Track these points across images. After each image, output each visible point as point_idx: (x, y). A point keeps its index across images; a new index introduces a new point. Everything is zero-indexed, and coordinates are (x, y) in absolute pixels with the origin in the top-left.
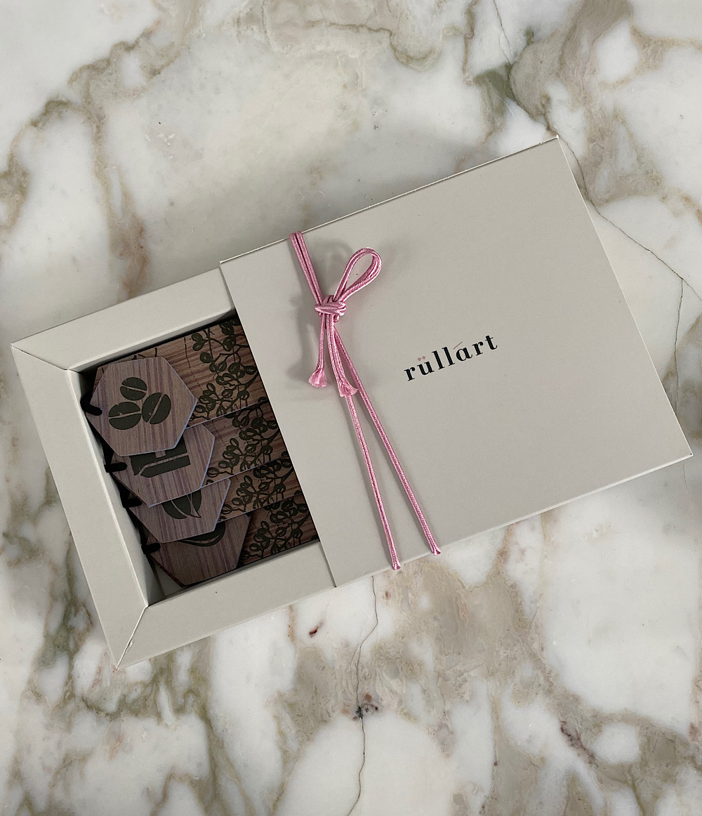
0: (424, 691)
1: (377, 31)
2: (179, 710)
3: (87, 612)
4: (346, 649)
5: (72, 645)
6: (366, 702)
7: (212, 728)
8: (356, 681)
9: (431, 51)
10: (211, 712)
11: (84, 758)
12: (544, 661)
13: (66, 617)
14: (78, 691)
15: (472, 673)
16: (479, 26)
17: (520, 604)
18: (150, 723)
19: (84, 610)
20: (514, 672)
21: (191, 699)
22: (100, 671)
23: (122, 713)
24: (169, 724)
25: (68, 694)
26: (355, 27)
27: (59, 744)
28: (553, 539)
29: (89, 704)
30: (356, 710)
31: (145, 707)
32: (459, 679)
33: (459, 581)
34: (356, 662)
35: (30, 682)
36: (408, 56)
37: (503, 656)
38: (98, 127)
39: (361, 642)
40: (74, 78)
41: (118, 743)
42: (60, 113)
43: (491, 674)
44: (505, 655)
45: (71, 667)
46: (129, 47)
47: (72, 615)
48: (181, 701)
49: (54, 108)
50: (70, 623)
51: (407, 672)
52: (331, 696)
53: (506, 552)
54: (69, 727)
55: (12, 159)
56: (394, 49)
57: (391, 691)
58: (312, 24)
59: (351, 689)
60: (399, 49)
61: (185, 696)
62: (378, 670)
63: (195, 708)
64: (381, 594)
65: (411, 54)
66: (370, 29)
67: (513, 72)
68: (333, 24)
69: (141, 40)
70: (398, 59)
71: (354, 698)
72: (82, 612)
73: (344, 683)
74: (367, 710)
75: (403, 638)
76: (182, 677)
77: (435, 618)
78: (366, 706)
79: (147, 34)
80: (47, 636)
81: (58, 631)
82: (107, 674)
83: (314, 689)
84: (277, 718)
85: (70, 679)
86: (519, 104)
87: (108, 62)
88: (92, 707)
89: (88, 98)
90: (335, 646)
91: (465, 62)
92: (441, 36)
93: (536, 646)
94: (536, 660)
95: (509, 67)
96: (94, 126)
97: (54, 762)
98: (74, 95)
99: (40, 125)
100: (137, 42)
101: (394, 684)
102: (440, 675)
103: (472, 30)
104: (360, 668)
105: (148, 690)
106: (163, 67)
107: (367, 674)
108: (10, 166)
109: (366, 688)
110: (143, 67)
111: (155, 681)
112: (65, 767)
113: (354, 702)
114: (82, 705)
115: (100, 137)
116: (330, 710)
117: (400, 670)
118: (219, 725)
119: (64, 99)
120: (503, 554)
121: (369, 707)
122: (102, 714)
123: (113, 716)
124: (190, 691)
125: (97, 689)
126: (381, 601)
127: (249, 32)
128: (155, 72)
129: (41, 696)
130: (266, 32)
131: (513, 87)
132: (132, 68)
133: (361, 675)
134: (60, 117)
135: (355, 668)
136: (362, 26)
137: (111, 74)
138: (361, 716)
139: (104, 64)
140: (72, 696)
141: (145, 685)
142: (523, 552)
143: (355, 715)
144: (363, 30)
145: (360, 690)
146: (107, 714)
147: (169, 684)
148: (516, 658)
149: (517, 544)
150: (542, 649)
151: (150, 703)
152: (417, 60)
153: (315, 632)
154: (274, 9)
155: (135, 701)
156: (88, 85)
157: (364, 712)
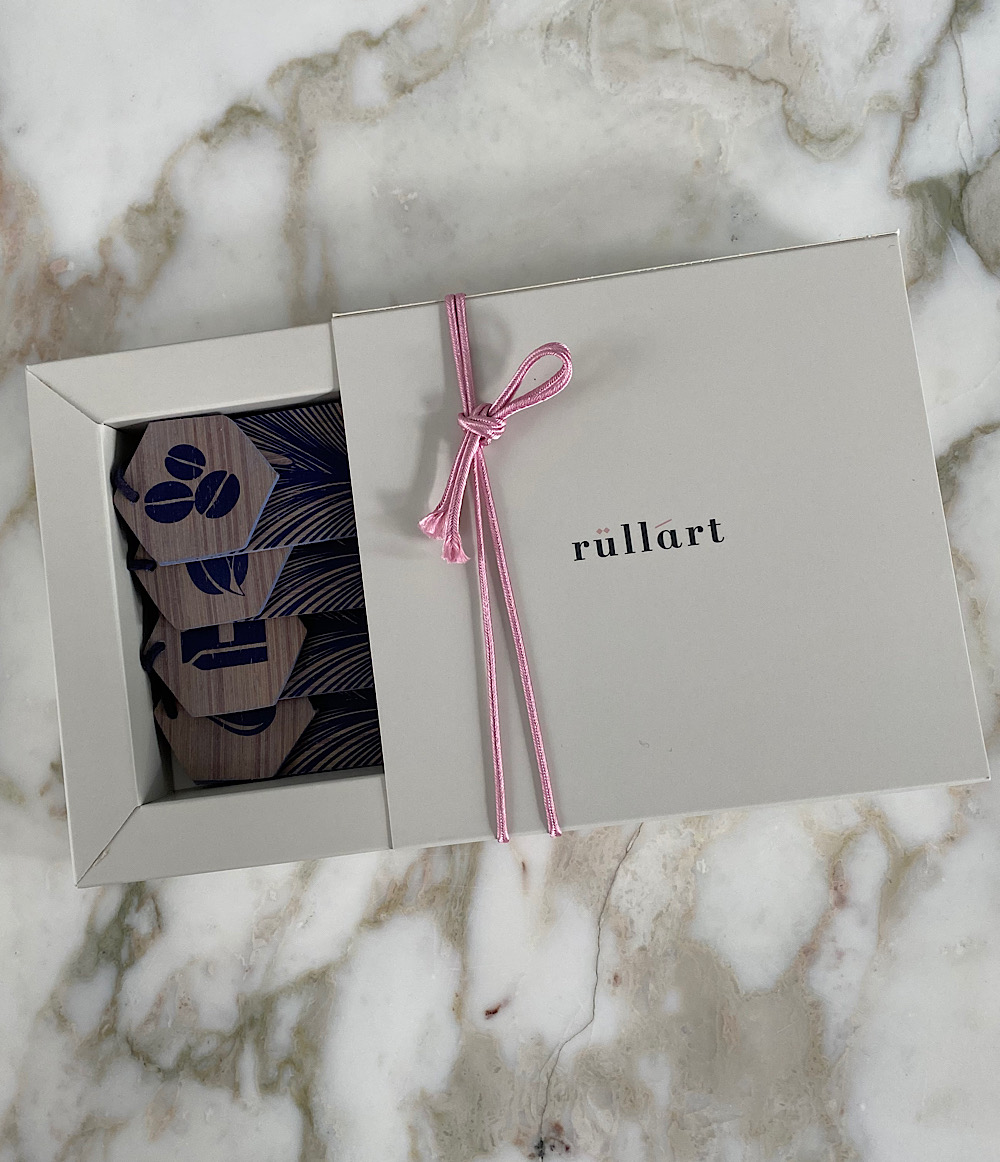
0: (646, 1138)
1: (765, 82)
2: (268, 1087)
3: (156, 908)
4: (538, 1048)
5: (124, 953)
6: (552, 1134)
7: (312, 1125)
8: (544, 1098)
9: (843, 132)
10: (315, 1099)
11: (114, 1128)
12: (841, 1131)
13: (123, 910)
14: (122, 1025)
15: (725, 1126)
16: (928, 104)
17: (820, 1035)
18: (222, 1096)
19: (152, 906)
20: (791, 1138)
21: (289, 1074)
22: (160, 1002)
23: (181, 1073)
24: (249, 1104)
25: (106, 1027)
26: (731, 71)
27: (79, 1101)
28: (891, 944)
29: (134, 1049)
30: (536, 1144)
31: (218, 1069)
32: (704, 1131)
33: (733, 980)
34: (550, 1070)
35: (53, 997)
36: (807, 132)
37: (777, 1108)
38: (301, 160)
39: (562, 1042)
40: (278, 75)
41: (168, 1117)
42: (248, 127)
43: (754, 1132)
44: (784, 1108)
45: (118, 986)
46: (370, 41)
47: (132, 909)
48: (273, 1072)
49: (240, 117)
50: (127, 921)
51: (625, 1102)
52: (501, 1115)
53: (814, 950)
54: (100, 1075)
55: (162, 187)
56: (787, 117)
57: (595, 1126)
58: (665, 54)
59: (534, 1110)
60: (795, 117)
61: (280, 1067)
62: (581, 1090)
63: (293, 1088)
64: (606, 976)
65: (813, 130)
66: (754, 78)
67: (969, 188)
68: (696, 59)
69: (393, 33)
70: (789, 132)
71: (535, 1124)
72: (149, 908)
73: (525, 1100)
74: (552, 1147)
75: (628, 1049)
76: (282, 1037)
77: (684, 1030)
78: (552, 1141)
79: (403, 26)
80: (90, 930)
81: (108, 929)
82: (169, 1008)
83: (478, 1098)
84: (414, 1131)
85: (113, 1005)
86: (968, 241)
87: (335, 59)
88: (140, 1054)
89: (294, 113)
90: (522, 1040)
91: (897, 157)
92: (865, 109)
93: (833, 1104)
94: (829, 1125)
95: (965, 179)
96: (296, 157)
97: (69, 1124)
98: (273, 102)
99: (214, 141)
100: (385, 35)
101: (602, 1117)
102: (676, 1120)
103: (917, 108)
104: (553, 1080)
105: (227, 1046)
106: (418, 82)
107: (563, 1093)
108: (156, 197)
109: (555, 1113)
110: (387, 77)
111: (239, 1034)
112: (83, 1135)
113: (534, 1131)
114: (125, 1048)
115: (303, 176)
116: (496, 1137)
117: (614, 1097)
118: (323, 1123)
119: (258, 107)
120: (808, 952)
121: (556, 1143)
122: (152, 1068)
123: (168, 1075)
124: (289, 1061)
125: (151, 1028)
126: (605, 987)
127: (562, 49)
128: (404, 88)
129: (66, 1021)
130: (588, 54)
131: (965, 212)
132: (370, 76)
133: (553, 1091)
134: (247, 134)
135: (545, 1080)
136: (742, 70)
137: (336, 79)
138: (542, 1155)
139: (328, 62)
140: (112, 1030)
141: (223, 1038)
142: (840, 955)
143: (534, 1151)
144: (743, 78)
145: (547, 1115)
146: (159, 1070)
147: (260, 1042)
148: (798, 1118)
149: (833, 940)
150: (842, 1112)
151: (226, 1066)
152: (821, 140)
153: (495, 1012)
154: (609, 19)
155: (205, 1058)
156: (297, 92)
157: (547, 1150)
